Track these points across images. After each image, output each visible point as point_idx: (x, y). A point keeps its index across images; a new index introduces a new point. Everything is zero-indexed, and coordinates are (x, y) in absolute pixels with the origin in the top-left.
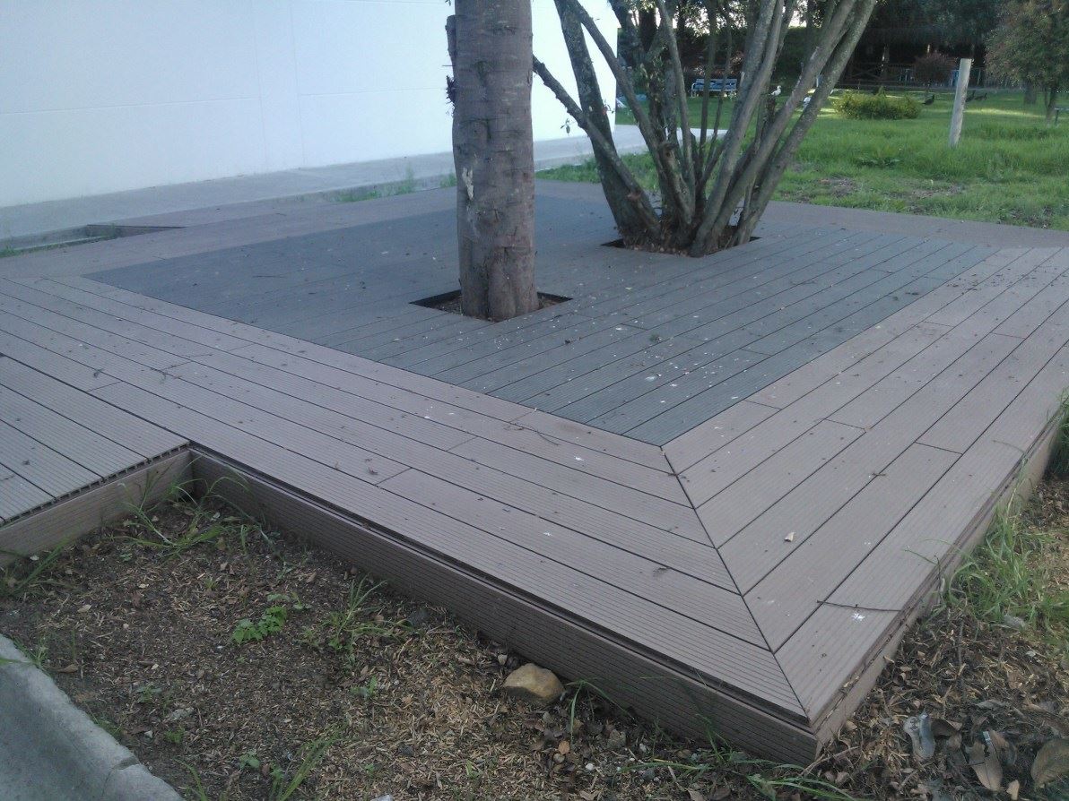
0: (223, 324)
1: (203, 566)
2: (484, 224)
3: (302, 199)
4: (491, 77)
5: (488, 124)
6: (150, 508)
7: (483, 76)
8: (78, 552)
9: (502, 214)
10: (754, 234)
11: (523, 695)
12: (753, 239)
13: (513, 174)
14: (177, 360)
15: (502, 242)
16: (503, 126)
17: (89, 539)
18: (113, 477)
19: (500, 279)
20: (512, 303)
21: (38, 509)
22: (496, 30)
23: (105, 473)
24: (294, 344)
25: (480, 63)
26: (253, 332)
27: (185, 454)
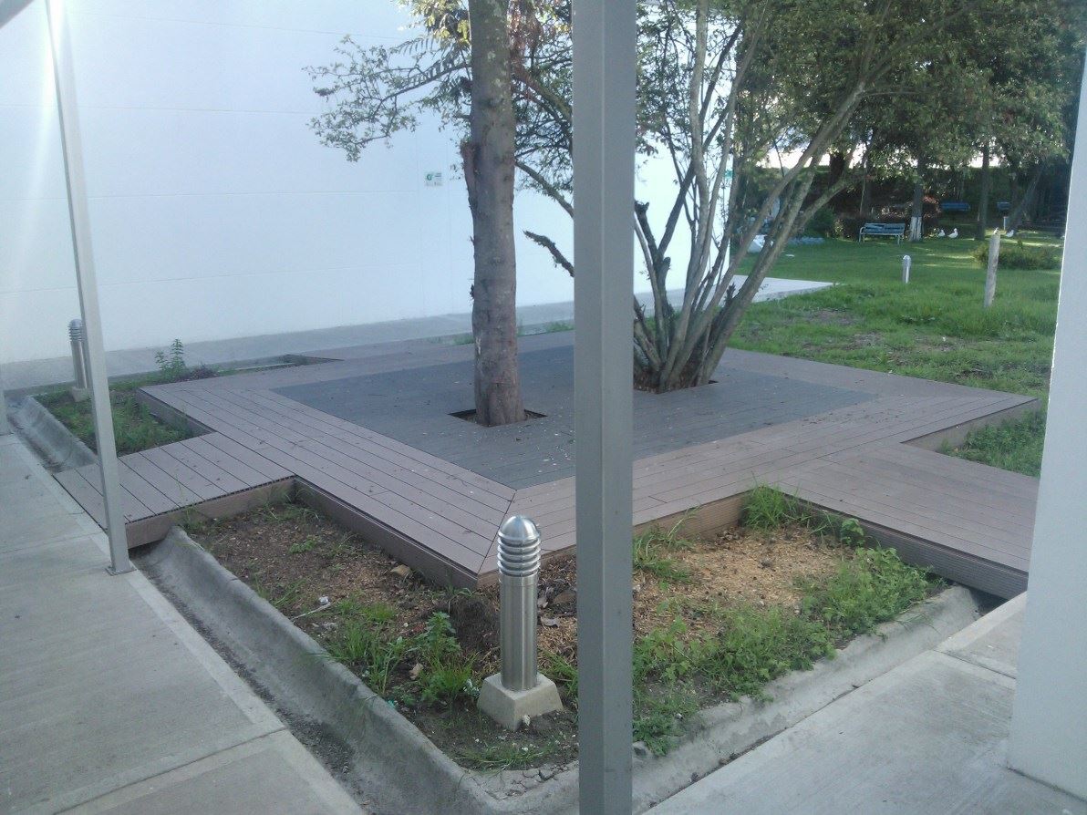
0: (335, 420)
1: (287, 528)
2: (486, 369)
3: (440, 339)
4: (489, 288)
5: (488, 313)
6: (272, 505)
7: (486, 288)
8: (235, 519)
9: (495, 364)
10: (712, 378)
11: (396, 575)
12: (711, 382)
13: (502, 342)
14: (302, 438)
15: (496, 380)
16: (496, 314)
17: (241, 515)
18: (256, 487)
19: (495, 403)
20: (502, 415)
21: (219, 497)
22: (493, 262)
23: (252, 485)
24: (368, 433)
25: (485, 280)
26: (349, 426)
27: (290, 480)
